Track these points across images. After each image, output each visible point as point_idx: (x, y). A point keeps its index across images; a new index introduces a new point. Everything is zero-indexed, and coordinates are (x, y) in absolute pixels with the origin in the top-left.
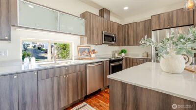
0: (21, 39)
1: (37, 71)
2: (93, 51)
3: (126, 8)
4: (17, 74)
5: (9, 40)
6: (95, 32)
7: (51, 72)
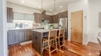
0: (15, 22)
1: (19, 30)
2: (39, 25)
3: (51, 10)
4: (14, 30)
5: (12, 22)
6: (38, 19)
7: (22, 30)
